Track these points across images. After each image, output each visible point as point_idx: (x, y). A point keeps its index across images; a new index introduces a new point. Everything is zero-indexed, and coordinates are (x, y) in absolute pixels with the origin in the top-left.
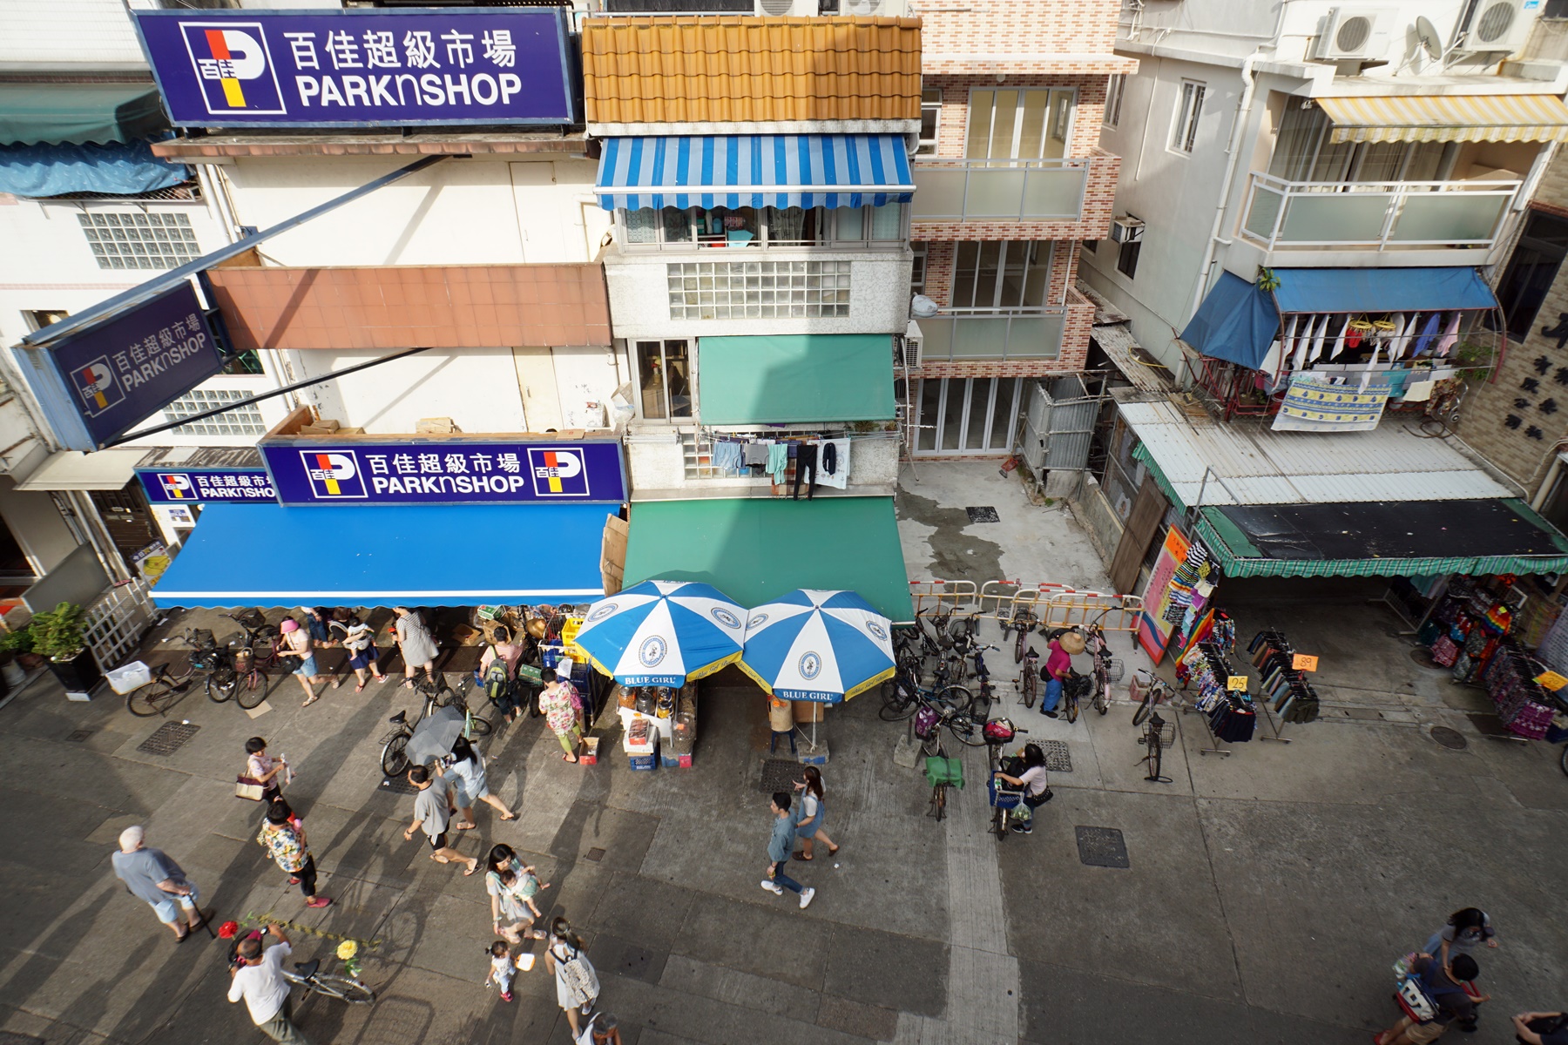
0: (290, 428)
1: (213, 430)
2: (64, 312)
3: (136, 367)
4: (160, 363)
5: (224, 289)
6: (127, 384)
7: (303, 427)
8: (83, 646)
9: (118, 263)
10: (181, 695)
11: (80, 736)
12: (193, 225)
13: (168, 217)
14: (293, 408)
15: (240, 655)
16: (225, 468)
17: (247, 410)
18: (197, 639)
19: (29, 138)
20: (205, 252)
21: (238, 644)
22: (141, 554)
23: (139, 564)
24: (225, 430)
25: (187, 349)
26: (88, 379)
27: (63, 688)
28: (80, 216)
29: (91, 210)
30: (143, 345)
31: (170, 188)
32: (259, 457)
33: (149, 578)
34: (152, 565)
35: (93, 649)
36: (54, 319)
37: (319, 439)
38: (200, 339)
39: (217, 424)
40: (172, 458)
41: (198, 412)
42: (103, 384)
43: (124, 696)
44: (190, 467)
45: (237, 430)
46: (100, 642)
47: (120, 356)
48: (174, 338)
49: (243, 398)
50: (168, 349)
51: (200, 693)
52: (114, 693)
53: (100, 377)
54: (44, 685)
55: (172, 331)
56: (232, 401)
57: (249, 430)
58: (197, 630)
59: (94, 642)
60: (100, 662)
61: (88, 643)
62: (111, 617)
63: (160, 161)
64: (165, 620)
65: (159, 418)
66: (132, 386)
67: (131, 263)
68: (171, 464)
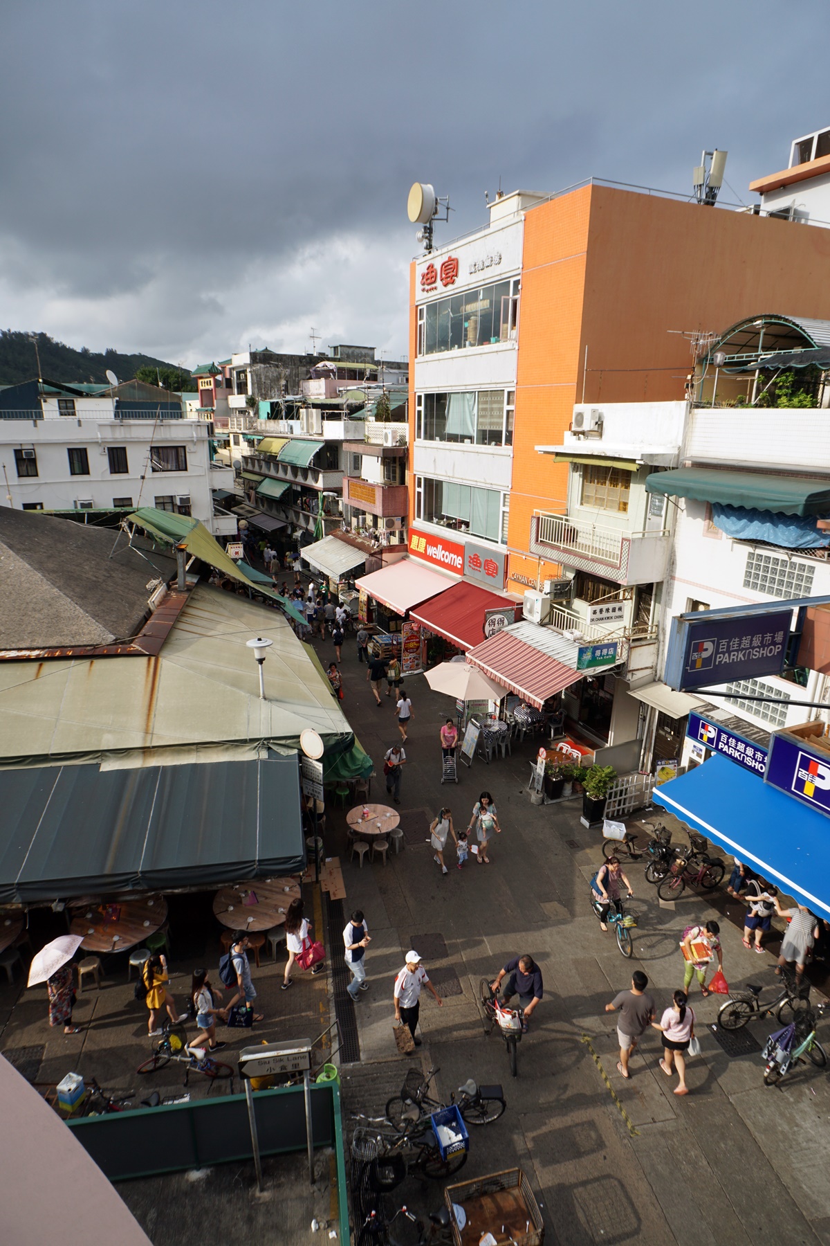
0: (803, 732)
1: (749, 709)
2: (708, 605)
3: (729, 652)
4: (744, 655)
5: (812, 622)
6: (718, 660)
7: (812, 736)
8: (604, 796)
9: (755, 586)
10: (631, 860)
11: (573, 845)
12: (816, 576)
13: (802, 567)
14: (812, 719)
15: (678, 861)
16: (743, 737)
17: (780, 707)
18: (661, 833)
19: (748, 505)
20: (812, 595)
21: (681, 853)
22: (663, 762)
23: (659, 768)
24: (757, 712)
25: (766, 652)
26: (699, 648)
27: (582, 813)
28: (750, 553)
29: (759, 551)
30: (741, 640)
31: (814, 549)
32: (769, 741)
33: (658, 779)
34: (665, 772)
35: (608, 801)
36: (701, 608)
37: (819, 750)
38: (777, 650)
39: (754, 706)
40: (716, 715)
41: (748, 694)
42: (705, 655)
43: (605, 838)
44: (722, 726)
45: (765, 716)
46: (613, 799)
47: (724, 642)
48: (762, 643)
49: (782, 698)
50: (753, 648)
51: (642, 867)
52: (602, 833)
53: (706, 650)
54: (575, 805)
55: (763, 638)
56: (773, 696)
57: (773, 720)
58: (664, 828)
59: (610, 798)
60: (606, 810)
61: (607, 796)
62: (626, 789)
63: (818, 531)
64: (651, 809)
65: (722, 688)
66: (720, 662)
67: (763, 588)
68: (712, 718)
